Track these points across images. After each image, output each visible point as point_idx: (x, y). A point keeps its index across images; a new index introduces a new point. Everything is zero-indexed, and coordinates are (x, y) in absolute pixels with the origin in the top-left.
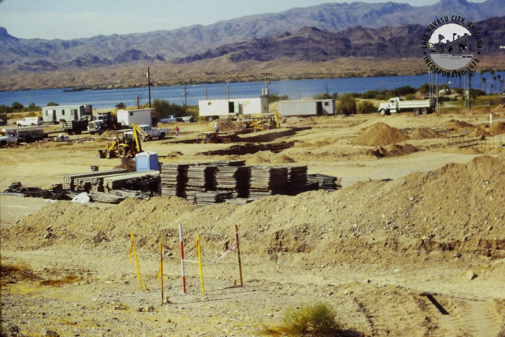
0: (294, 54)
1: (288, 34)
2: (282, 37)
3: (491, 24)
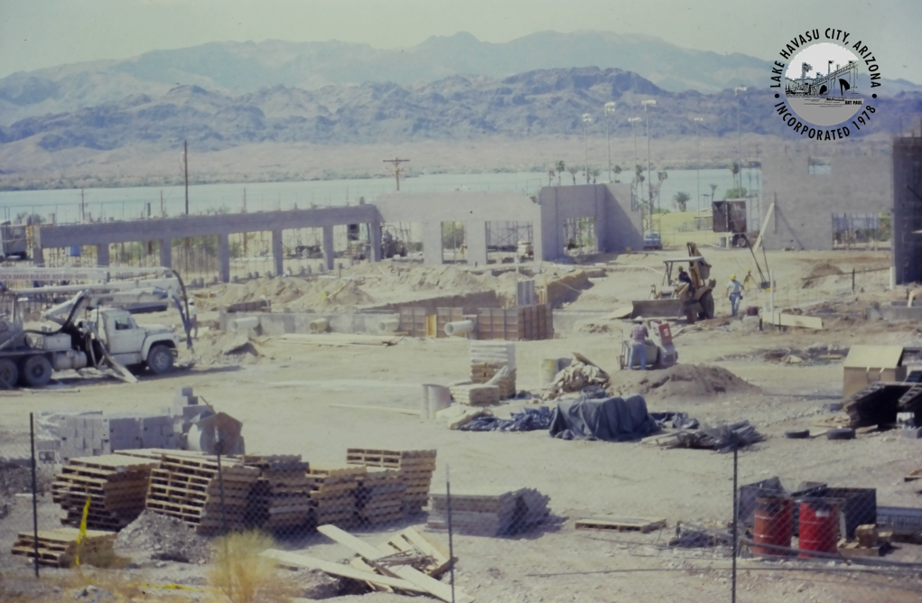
0: (159, 136)
1: (146, 99)
2: (136, 103)
3: (530, 82)
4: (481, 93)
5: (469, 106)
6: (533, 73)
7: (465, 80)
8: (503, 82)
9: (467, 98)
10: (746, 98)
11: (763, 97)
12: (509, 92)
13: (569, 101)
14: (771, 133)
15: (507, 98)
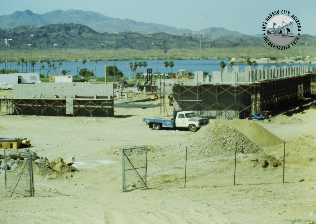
3: (49, 29)
4: (31, 32)
5: (26, 37)
6: (50, 25)
7: (25, 27)
8: (39, 28)
9: (26, 34)
10: (127, 35)
11: (133, 35)
12: (41, 32)
13: (63, 36)
14: (135, 48)
15: (40, 34)
